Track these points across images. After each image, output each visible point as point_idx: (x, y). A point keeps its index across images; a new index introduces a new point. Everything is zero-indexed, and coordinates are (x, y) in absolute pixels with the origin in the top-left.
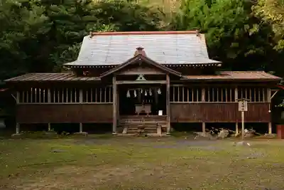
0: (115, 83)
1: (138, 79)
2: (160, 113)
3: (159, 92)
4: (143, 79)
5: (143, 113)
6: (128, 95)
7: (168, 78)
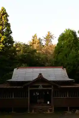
0: (29, 89)
1: (40, 87)
2: (48, 103)
3: (48, 93)
4: (42, 87)
5: (40, 103)
6: (34, 94)
7: (52, 87)
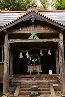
1: (31, 37)
3: (49, 53)
4: (36, 37)
6: (21, 56)
7: (61, 36)
